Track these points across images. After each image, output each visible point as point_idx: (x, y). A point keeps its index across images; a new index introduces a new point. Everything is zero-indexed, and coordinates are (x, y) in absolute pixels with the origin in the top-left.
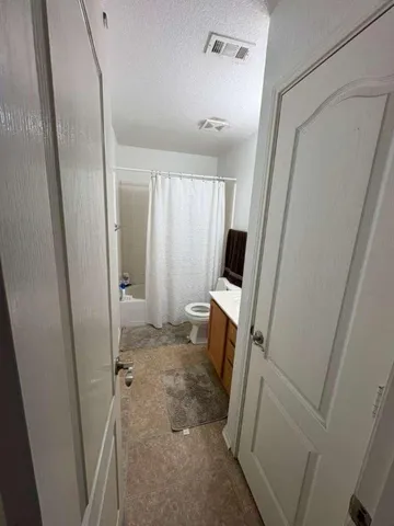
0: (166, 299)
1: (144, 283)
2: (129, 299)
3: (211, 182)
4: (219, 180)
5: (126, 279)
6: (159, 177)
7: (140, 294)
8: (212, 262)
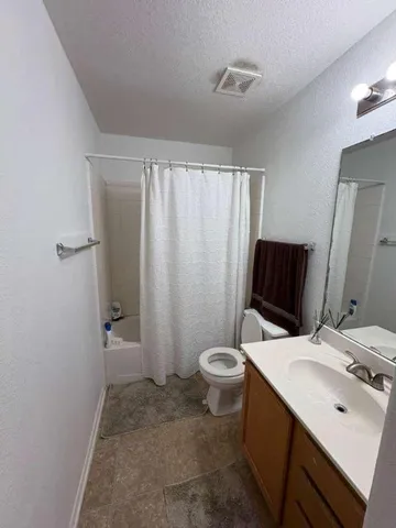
0: (170, 340)
1: (139, 314)
2: (117, 343)
3: (231, 174)
4: (242, 171)
5: (116, 310)
6: (156, 167)
7: (133, 334)
8: (234, 287)
